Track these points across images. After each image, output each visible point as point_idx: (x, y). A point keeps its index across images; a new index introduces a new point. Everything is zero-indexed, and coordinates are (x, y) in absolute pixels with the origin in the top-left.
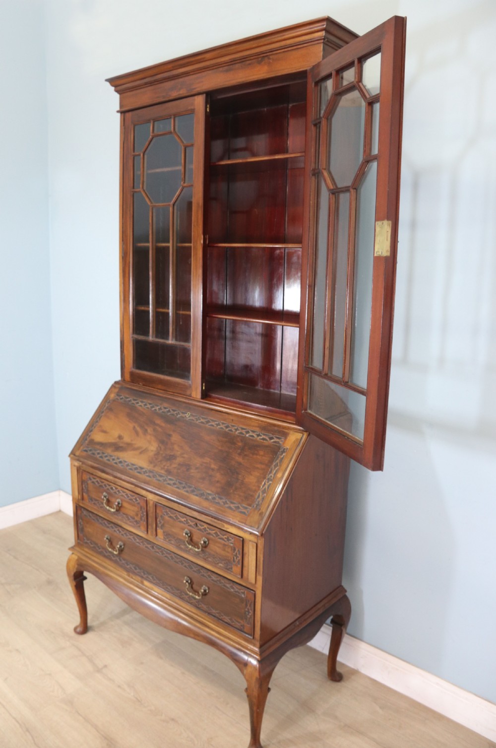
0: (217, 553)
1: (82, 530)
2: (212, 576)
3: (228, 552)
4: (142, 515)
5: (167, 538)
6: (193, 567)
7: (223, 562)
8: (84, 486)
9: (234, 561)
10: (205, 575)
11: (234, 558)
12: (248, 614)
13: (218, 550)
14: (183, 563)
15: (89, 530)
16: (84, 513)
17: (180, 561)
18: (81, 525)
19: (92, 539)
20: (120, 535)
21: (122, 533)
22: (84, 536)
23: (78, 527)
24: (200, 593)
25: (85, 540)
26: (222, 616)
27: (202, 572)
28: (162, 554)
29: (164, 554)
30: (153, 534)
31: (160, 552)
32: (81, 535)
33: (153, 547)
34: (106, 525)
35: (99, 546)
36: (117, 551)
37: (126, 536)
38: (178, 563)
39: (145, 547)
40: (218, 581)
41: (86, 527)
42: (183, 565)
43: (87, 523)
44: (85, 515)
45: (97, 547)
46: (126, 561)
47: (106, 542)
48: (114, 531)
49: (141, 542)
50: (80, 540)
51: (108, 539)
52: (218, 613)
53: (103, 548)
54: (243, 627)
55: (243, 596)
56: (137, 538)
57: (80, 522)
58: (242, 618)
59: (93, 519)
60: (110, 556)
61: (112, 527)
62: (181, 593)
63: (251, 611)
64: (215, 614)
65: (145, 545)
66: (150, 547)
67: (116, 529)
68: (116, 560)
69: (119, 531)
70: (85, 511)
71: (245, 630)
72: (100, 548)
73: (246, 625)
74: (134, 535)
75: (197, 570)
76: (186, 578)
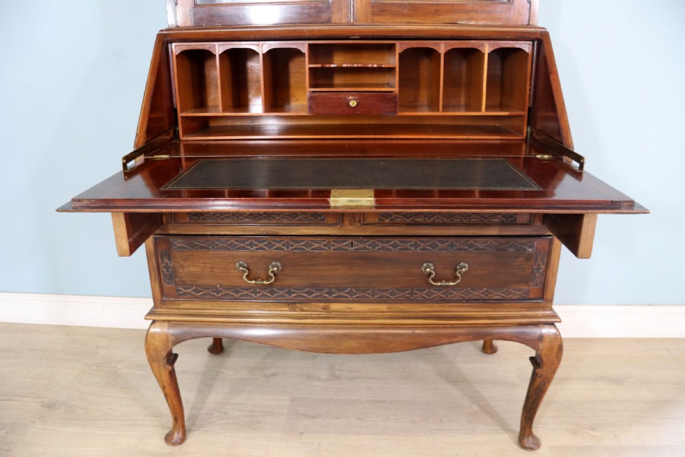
1: (172, 276)
2: (476, 244)
6: (439, 244)
10: (463, 247)
12: (538, 272)
14: (419, 245)
15: (193, 269)
16: (175, 245)
17: (411, 245)
18: (169, 267)
19: (202, 282)
20: (273, 252)
21: (278, 245)
22: (176, 284)
23: (161, 274)
24: (459, 275)
25: (181, 290)
26: (491, 293)
27: (456, 246)
28: (373, 247)
29: (378, 245)
30: (355, 221)
31: (369, 245)
32: (170, 285)
33: (352, 244)
34: (236, 245)
35: (217, 288)
36: (271, 277)
37: (288, 248)
38: (407, 249)
39: (334, 250)
40: (487, 246)
41: (182, 267)
42: (419, 248)
43: (185, 260)
44: (179, 247)
45: (213, 292)
46: (286, 291)
47: (245, 272)
48: (256, 249)
49: (325, 245)
50: (166, 296)
51: (244, 267)
52: (482, 293)
53: (228, 289)
54: (528, 292)
55: (531, 250)
56: (316, 243)
57: (167, 264)
58: (526, 283)
59: (202, 248)
60: (247, 295)
61: (251, 245)
62: (412, 292)
63: (542, 266)
64: (478, 295)
65: (334, 245)
66: (346, 245)
67: (261, 245)
68: (263, 295)
69: (270, 245)
70: (179, 241)
71: (531, 296)
72: (221, 292)
73: (534, 289)
74: (307, 239)
75: (448, 246)
76: (425, 265)
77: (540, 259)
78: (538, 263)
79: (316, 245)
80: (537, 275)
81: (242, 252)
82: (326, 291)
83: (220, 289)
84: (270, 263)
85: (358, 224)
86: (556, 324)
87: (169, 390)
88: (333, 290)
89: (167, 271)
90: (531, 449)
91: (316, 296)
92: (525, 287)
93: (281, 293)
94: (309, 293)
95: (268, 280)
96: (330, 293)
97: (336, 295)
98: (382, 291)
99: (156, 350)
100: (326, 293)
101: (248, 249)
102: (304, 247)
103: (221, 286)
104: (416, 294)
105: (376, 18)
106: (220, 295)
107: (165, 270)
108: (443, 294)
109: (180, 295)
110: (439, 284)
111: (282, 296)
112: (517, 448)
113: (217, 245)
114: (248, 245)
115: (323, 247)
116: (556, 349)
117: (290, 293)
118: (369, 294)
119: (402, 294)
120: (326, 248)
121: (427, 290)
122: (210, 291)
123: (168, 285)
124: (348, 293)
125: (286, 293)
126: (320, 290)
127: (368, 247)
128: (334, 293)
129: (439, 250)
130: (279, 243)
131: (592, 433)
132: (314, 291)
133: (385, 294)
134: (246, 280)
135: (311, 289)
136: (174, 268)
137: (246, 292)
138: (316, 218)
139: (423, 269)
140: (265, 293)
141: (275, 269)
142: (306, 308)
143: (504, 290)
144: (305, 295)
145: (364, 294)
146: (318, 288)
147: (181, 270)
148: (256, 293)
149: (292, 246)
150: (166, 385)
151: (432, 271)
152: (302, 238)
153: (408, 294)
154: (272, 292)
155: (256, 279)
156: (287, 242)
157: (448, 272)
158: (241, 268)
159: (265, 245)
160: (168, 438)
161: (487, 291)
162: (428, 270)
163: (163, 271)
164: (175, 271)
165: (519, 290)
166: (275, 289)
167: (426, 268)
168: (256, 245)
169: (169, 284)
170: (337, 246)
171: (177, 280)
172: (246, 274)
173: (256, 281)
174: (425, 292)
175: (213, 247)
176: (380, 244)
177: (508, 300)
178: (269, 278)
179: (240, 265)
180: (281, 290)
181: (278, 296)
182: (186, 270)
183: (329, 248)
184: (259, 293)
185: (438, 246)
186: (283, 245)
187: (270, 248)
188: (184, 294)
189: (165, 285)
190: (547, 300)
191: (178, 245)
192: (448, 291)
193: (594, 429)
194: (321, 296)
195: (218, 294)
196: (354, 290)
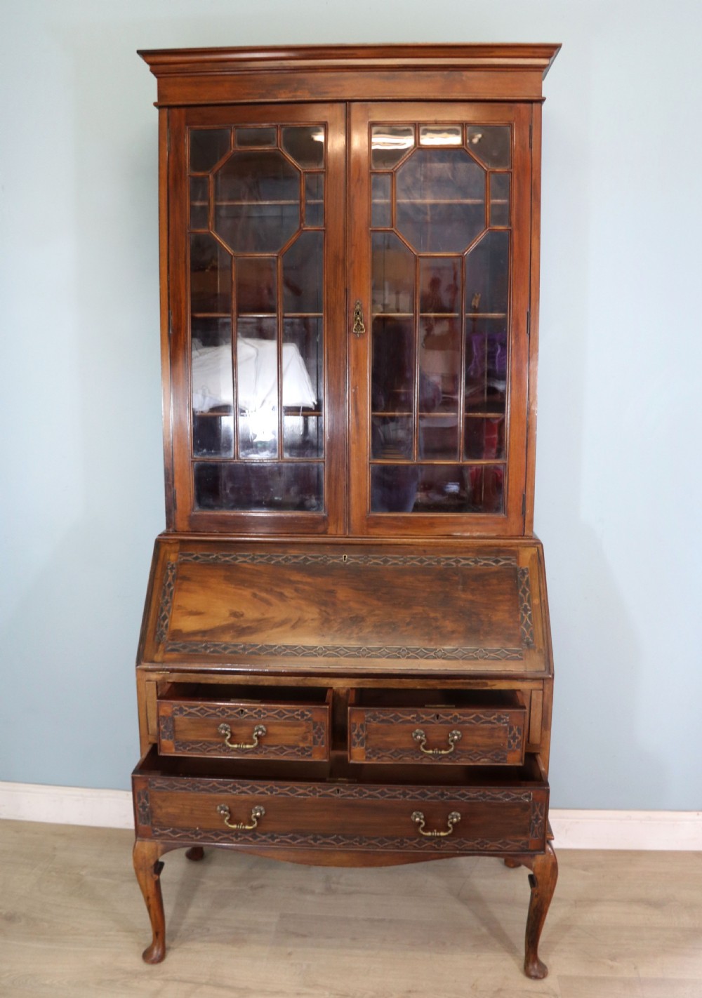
0: (478, 746)
1: (149, 816)
2: (468, 793)
3: (499, 737)
4: (317, 736)
5: (374, 756)
6: (428, 793)
7: (489, 755)
8: (162, 727)
9: (510, 745)
10: (454, 795)
11: (509, 742)
12: (537, 822)
13: (479, 740)
14: (408, 794)
15: (171, 810)
16: (154, 785)
17: (400, 794)
18: (146, 807)
19: (180, 823)
20: (257, 795)
21: (261, 789)
22: (153, 825)
23: (138, 814)
24: (450, 825)
25: (157, 831)
26: (487, 844)
27: (447, 795)
28: (360, 795)
29: (365, 793)
31: (356, 792)
32: (146, 826)
33: (338, 790)
34: (217, 788)
35: (196, 831)
36: (253, 822)
37: (271, 792)
38: (395, 797)
39: (320, 796)
40: (480, 796)
41: (160, 807)
42: (408, 797)
43: (164, 801)
44: (157, 788)
45: (192, 834)
46: (269, 835)
47: (226, 816)
48: (239, 793)
49: (310, 791)
51: (225, 811)
52: (478, 844)
53: (207, 832)
54: (526, 844)
55: (527, 801)
56: (301, 789)
57: (143, 803)
58: (525, 833)
59: (182, 789)
60: (227, 839)
61: (234, 788)
62: (401, 842)
63: (541, 817)
64: (473, 846)
65: (319, 792)
66: (332, 792)
67: (244, 789)
68: (245, 839)
69: (253, 789)
70: (159, 781)
71: (531, 847)
72: (200, 834)
73: (533, 839)
75: (438, 795)
76: (414, 813)
77: (538, 810)
78: (535, 814)
79: (301, 791)
80: (536, 825)
81: (223, 795)
82: (311, 837)
83: (199, 832)
84: (253, 807)
88: (319, 837)
89: (144, 810)
91: (301, 842)
92: (524, 839)
93: (264, 837)
94: (294, 839)
95: (250, 825)
96: (315, 840)
97: (321, 842)
98: (369, 838)
100: (311, 839)
101: (230, 792)
102: (289, 793)
103: (201, 828)
104: (406, 842)
106: (199, 837)
107: (141, 810)
108: (435, 843)
109: (156, 836)
110: (429, 834)
111: (265, 841)
113: (198, 787)
114: (230, 788)
115: (308, 793)
117: (273, 838)
118: (356, 841)
119: (390, 843)
120: (311, 794)
121: (417, 840)
122: (188, 833)
123: (143, 825)
124: (334, 840)
125: (270, 838)
126: (305, 836)
127: (355, 794)
128: (319, 840)
129: (429, 799)
130: (263, 786)
132: (298, 836)
133: (373, 842)
134: (227, 824)
135: (296, 835)
136: (151, 808)
137: (226, 836)
139: (413, 818)
140: (247, 837)
141: (258, 814)
143: (500, 841)
144: (289, 840)
145: (351, 842)
146: (302, 834)
147: (158, 810)
148: (237, 837)
149: (276, 791)
151: (422, 821)
153: (398, 842)
154: (255, 837)
155: (237, 823)
156: (272, 787)
157: (439, 821)
158: (222, 812)
159: (249, 789)
161: (482, 842)
162: (417, 819)
163: (139, 811)
164: (152, 811)
165: (517, 841)
166: (257, 834)
167: (415, 817)
168: (239, 788)
169: (145, 824)
170: (323, 792)
171: (154, 820)
172: (227, 818)
173: (237, 825)
174: (415, 841)
175: (194, 789)
176: (367, 791)
177: (503, 851)
178: (251, 823)
179: (222, 809)
180: (263, 834)
181: (261, 841)
182: (164, 810)
183: (315, 794)
184: (240, 837)
185: (427, 795)
186: (267, 790)
187: (253, 792)
188: (161, 835)
191: (157, 785)
192: (440, 841)
194: (306, 842)
195: (197, 836)
196: (340, 837)
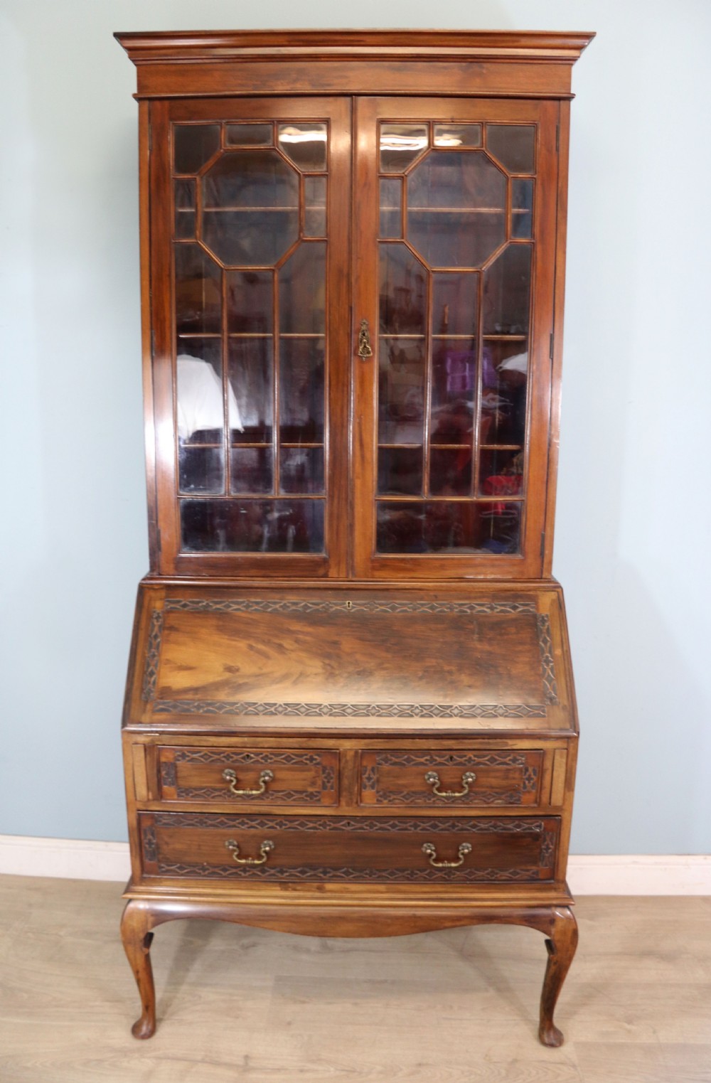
0: (491, 787)
1: (156, 852)
2: (478, 824)
3: (514, 778)
4: (326, 780)
5: (386, 798)
6: (441, 825)
7: (503, 796)
8: (163, 773)
10: (465, 827)
13: (493, 781)
14: (419, 826)
15: (178, 846)
16: (160, 821)
17: (411, 826)
18: (153, 844)
19: (187, 859)
20: (265, 830)
21: (271, 824)
22: (159, 861)
23: (143, 850)
24: (461, 856)
25: (163, 868)
26: (497, 874)
27: (458, 825)
28: (371, 827)
29: (376, 826)
30: (352, 802)
31: (367, 825)
32: (152, 862)
33: (348, 824)
34: (226, 823)
35: (203, 866)
36: (263, 857)
37: (281, 827)
38: (406, 829)
39: (330, 829)
40: (492, 826)
41: (167, 843)
42: (418, 829)
43: (171, 837)
44: (165, 824)
45: (199, 869)
46: (278, 869)
47: (234, 851)
48: (248, 828)
49: (320, 825)
50: (147, 873)
51: (234, 846)
52: (488, 874)
53: (215, 867)
54: (537, 873)
55: (539, 830)
56: (310, 822)
57: (151, 840)
58: (535, 863)
59: (190, 825)
60: (236, 873)
61: (243, 823)
62: (412, 872)
63: (553, 846)
64: (483, 876)
65: (330, 825)
66: (343, 825)
67: (253, 824)
68: (254, 874)
69: (262, 824)
70: (165, 818)
71: (541, 876)
72: (208, 869)
73: (542, 868)
74: (302, 819)
75: (449, 826)
76: (425, 845)
77: (548, 839)
78: (546, 843)
79: (311, 825)
80: (546, 855)
81: (232, 831)
82: (321, 870)
83: (207, 867)
84: (262, 842)
85: (355, 805)
86: (571, 907)
87: (142, 975)
88: (328, 870)
89: (150, 847)
90: (552, 1045)
91: (310, 876)
92: (534, 868)
93: (272, 871)
94: (303, 872)
95: (259, 860)
96: (325, 873)
97: (331, 875)
98: (379, 871)
99: (133, 931)
100: (321, 873)
101: (239, 827)
102: (298, 827)
103: (208, 864)
104: (417, 874)
105: (377, 574)
106: (206, 872)
107: (147, 846)
108: (445, 874)
109: (162, 872)
110: (440, 865)
111: (273, 875)
112: (536, 1044)
113: (206, 823)
114: (239, 824)
115: (318, 827)
116: (570, 934)
117: (282, 872)
118: (366, 874)
119: (401, 875)
120: (321, 828)
121: (428, 871)
122: (196, 869)
124: (344, 873)
125: (278, 872)
126: (315, 871)
127: (365, 827)
128: (329, 873)
129: (440, 830)
130: (272, 822)
131: (628, 1027)
132: (308, 870)
133: (383, 874)
134: (236, 859)
135: (305, 869)
136: (157, 844)
137: (234, 871)
138: (311, 799)
139: (424, 849)
140: (255, 872)
141: (267, 848)
142: (299, 888)
143: (511, 871)
144: (298, 874)
145: (361, 874)
146: (313, 867)
147: (165, 847)
148: (245, 872)
149: (286, 825)
150: (141, 970)
151: (433, 852)
152: (296, 818)
153: (408, 874)
154: (263, 871)
156: (280, 822)
157: (450, 852)
158: (231, 847)
159: (257, 825)
160: (135, 1030)
161: (492, 871)
162: (429, 851)
163: (145, 847)
164: (158, 847)
165: (527, 871)
166: (266, 868)
167: (426, 849)
168: (248, 824)
169: (151, 860)
170: (333, 825)
171: (160, 856)
172: (236, 853)
173: (246, 859)
174: (426, 872)
175: (201, 825)
176: (378, 824)
177: (515, 880)
178: (260, 857)
179: (230, 844)
180: (272, 868)
181: (269, 876)
182: (171, 847)
183: (325, 828)
184: (249, 871)
185: (438, 826)
186: (276, 824)
187: (262, 826)
188: (167, 871)
189: (147, 861)
190: (558, 881)
191: (165, 821)
192: (451, 872)
193: (630, 1022)
194: (315, 875)
195: (204, 871)
196: (351, 870)
